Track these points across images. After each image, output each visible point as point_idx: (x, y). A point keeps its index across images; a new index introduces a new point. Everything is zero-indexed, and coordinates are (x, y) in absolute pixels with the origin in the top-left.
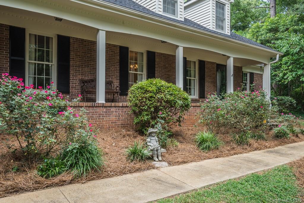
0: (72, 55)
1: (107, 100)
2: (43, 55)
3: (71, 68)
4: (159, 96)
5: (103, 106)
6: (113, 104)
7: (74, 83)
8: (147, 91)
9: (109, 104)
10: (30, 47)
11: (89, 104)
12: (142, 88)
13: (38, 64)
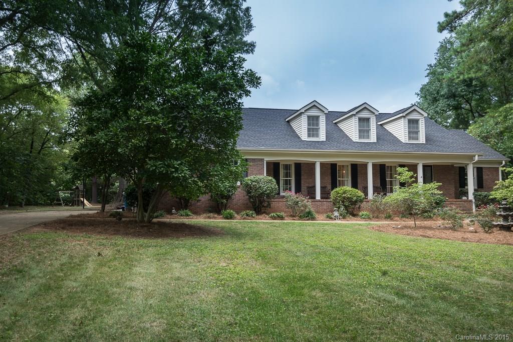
0: (302, 173)
1: (322, 198)
2: (287, 175)
3: (302, 180)
4: (344, 195)
5: (319, 201)
6: (325, 200)
7: (304, 188)
8: (338, 193)
9: (322, 200)
10: (282, 172)
11: (312, 200)
12: (336, 192)
13: (286, 180)
